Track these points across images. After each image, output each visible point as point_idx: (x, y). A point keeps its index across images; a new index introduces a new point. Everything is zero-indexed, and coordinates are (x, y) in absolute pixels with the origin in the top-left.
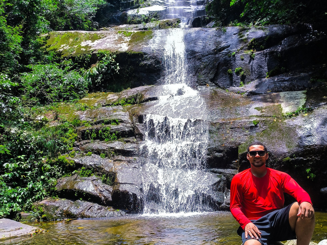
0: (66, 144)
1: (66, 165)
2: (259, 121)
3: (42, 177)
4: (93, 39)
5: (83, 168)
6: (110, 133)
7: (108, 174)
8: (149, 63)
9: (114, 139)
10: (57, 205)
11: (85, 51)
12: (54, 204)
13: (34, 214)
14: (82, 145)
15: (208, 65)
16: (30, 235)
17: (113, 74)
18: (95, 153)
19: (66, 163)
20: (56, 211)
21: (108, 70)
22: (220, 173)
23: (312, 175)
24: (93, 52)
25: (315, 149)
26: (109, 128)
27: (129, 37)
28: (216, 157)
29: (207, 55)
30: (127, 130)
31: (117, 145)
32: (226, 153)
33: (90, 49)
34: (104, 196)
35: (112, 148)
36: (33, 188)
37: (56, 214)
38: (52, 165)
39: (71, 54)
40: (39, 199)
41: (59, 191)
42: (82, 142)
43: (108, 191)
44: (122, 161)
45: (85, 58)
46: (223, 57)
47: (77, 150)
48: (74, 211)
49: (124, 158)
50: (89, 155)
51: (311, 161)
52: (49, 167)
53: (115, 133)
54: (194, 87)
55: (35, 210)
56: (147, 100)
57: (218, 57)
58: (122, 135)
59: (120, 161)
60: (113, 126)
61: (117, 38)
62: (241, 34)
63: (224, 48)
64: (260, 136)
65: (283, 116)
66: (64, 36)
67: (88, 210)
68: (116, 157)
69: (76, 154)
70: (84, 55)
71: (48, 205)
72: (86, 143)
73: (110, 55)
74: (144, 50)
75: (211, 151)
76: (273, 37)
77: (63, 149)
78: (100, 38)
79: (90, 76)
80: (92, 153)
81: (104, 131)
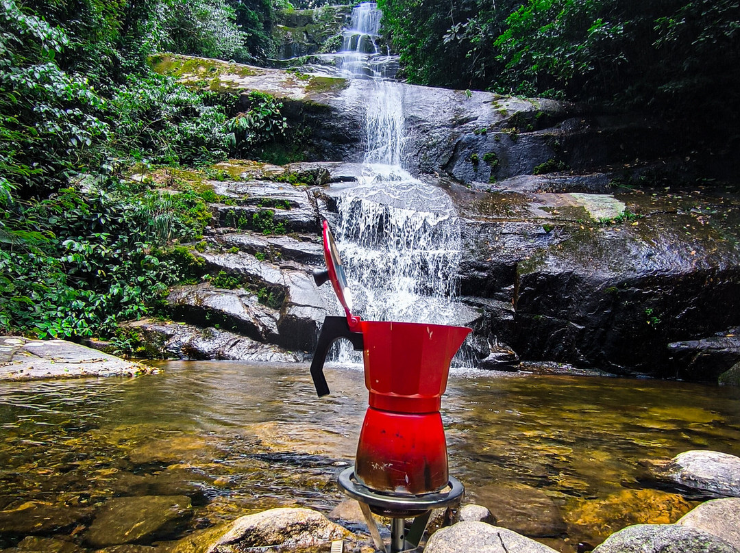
0: (190, 226)
1: (190, 263)
2: (554, 226)
3: (140, 279)
4: (243, 74)
5: (222, 272)
6: (273, 222)
7: (270, 288)
8: (340, 126)
9: (280, 233)
10: (169, 333)
11: (228, 88)
12: (162, 328)
13: (119, 343)
14: (221, 234)
15: (440, 142)
16: (130, 375)
17: (275, 134)
18: (245, 251)
19: (190, 260)
20: (166, 343)
21: (267, 125)
22: (480, 305)
23: (657, 320)
24: (242, 91)
25: (663, 275)
26: (272, 213)
27: (305, 82)
28: (474, 278)
29: (439, 128)
30: (305, 219)
31: (287, 242)
32: (493, 272)
33: (237, 88)
34: (263, 325)
35: (276, 246)
36: (120, 296)
37: (166, 348)
38: (161, 258)
39: (201, 88)
40: (132, 317)
41: (174, 308)
42: (221, 230)
43: (271, 317)
44: (296, 269)
45: (227, 99)
46: (466, 133)
47: (210, 242)
48: (204, 346)
49: (297, 265)
50: (233, 252)
51: (655, 295)
52: (155, 261)
53: (282, 221)
54: (415, 174)
55: (123, 337)
56: (338, 180)
57: (458, 132)
58: (294, 228)
59: (293, 269)
60: (280, 212)
61: (284, 80)
62: (497, 103)
63: (467, 120)
64: (558, 250)
65: (595, 223)
66: (189, 62)
67: (232, 346)
68: (284, 263)
69: (208, 248)
70: (226, 94)
71: (150, 329)
72: (228, 232)
73: (274, 102)
74: (332, 105)
75: (465, 267)
76: (548, 115)
77: (184, 234)
78: (256, 75)
79: (235, 130)
80: (240, 250)
81: (264, 217)
